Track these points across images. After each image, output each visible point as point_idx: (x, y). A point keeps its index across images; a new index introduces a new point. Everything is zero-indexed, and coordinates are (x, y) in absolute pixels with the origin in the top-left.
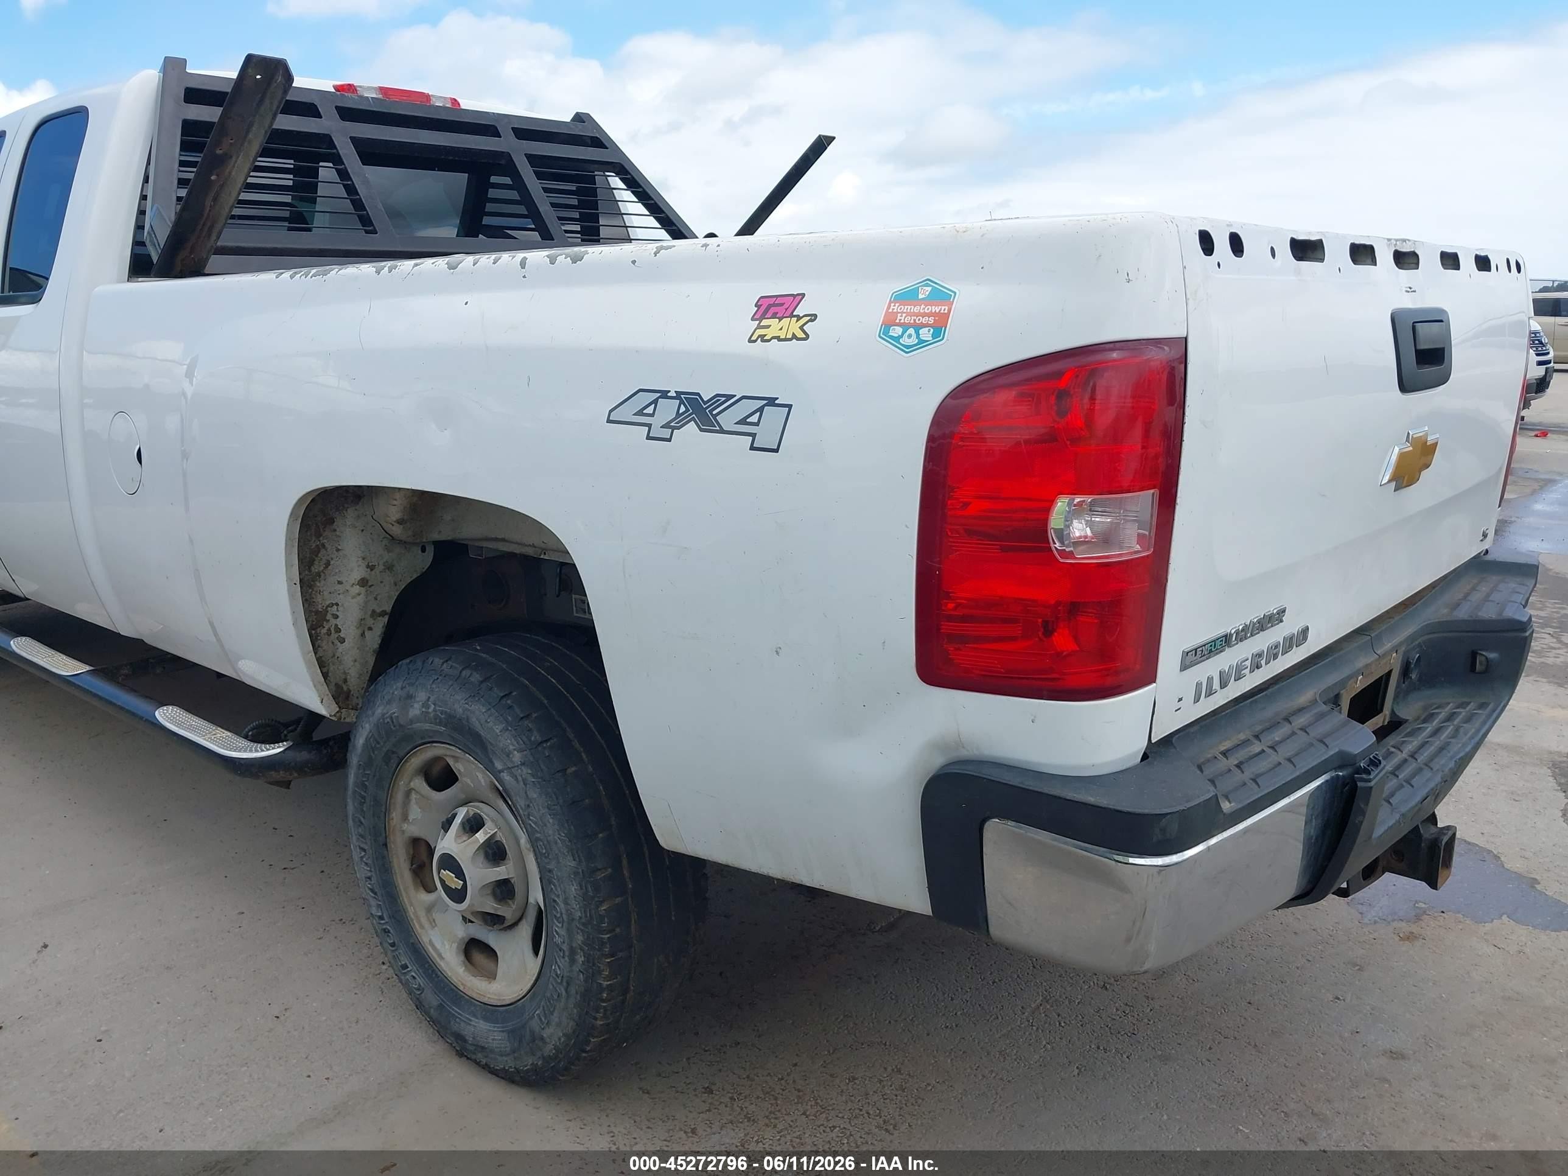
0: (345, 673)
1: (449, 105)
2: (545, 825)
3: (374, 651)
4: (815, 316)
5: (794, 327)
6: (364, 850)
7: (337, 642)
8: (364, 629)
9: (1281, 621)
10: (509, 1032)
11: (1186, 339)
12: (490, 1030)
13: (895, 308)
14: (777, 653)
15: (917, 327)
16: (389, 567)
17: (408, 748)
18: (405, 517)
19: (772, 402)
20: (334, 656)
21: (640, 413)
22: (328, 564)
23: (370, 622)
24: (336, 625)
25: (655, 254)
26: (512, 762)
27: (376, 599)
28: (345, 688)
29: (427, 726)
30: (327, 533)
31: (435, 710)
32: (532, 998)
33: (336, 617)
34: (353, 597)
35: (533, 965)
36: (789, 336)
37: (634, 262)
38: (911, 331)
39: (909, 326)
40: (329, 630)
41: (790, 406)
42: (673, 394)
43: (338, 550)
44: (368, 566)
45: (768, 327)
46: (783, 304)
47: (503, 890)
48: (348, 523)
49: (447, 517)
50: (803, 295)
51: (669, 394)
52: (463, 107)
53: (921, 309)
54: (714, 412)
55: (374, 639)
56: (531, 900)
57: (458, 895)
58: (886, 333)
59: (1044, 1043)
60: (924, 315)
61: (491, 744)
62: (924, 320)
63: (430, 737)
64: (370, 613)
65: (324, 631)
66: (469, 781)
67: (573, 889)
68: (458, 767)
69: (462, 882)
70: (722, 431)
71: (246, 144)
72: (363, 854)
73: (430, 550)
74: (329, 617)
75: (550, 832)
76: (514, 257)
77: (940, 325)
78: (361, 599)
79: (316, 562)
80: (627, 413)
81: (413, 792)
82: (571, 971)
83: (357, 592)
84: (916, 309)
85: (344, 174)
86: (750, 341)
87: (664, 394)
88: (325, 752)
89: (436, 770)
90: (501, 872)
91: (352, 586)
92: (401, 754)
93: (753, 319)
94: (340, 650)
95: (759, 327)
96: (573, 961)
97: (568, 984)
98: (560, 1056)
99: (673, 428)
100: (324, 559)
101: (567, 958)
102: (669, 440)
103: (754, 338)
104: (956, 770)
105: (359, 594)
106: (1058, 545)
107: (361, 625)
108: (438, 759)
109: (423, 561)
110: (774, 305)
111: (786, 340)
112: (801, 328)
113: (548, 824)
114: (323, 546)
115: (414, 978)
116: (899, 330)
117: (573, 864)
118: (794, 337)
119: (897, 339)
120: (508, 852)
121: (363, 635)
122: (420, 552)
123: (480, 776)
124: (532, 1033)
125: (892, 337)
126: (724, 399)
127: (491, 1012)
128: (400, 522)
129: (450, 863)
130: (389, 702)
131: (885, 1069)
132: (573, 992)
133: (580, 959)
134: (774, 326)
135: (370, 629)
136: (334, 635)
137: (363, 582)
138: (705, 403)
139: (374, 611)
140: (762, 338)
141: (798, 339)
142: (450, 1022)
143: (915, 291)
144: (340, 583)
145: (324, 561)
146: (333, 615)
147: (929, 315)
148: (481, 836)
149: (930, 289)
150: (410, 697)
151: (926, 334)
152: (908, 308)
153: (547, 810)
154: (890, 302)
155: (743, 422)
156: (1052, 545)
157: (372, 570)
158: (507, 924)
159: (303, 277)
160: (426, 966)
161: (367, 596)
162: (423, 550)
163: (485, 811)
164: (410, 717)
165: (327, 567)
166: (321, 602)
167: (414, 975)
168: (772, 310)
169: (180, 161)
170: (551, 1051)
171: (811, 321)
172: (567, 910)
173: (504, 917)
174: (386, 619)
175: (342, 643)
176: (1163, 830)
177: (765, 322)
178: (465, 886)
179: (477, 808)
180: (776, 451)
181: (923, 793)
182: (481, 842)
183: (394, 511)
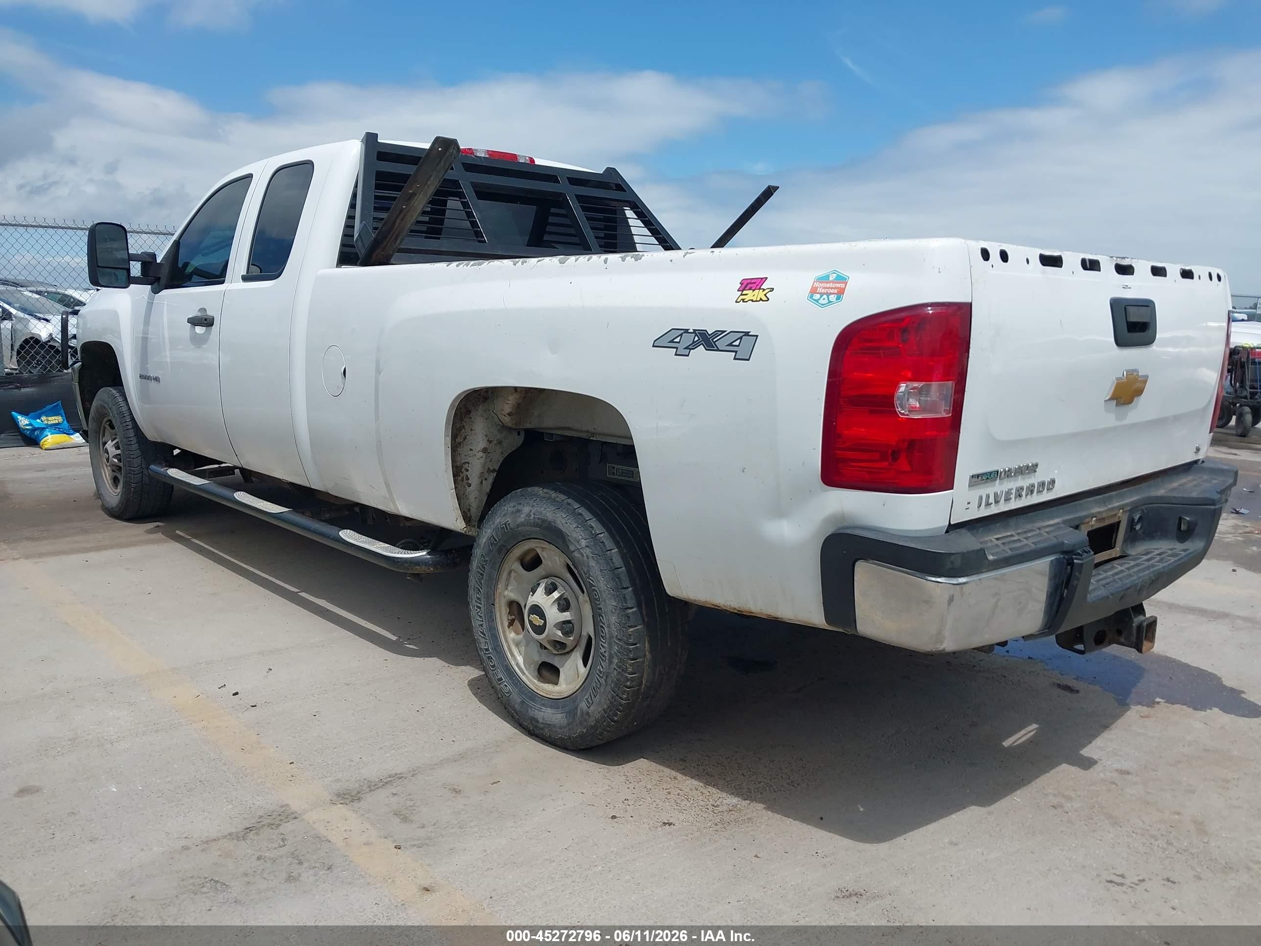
0: (469, 505)
1: (528, 162)
2: (599, 581)
3: (487, 493)
4: (773, 289)
5: (759, 294)
6: (480, 608)
7: (466, 486)
8: (482, 478)
9: (1035, 471)
10: (567, 713)
11: (971, 304)
12: (554, 713)
13: (816, 285)
14: (743, 471)
15: (828, 294)
16: (500, 443)
17: (515, 543)
18: (513, 412)
19: (747, 334)
20: (464, 494)
21: (672, 341)
22: (465, 438)
23: (486, 475)
24: (467, 475)
25: (684, 256)
26: (580, 545)
27: (491, 461)
28: (469, 515)
29: (528, 528)
30: (466, 419)
31: (534, 518)
32: (582, 691)
33: (467, 470)
34: (478, 459)
35: (583, 671)
36: (758, 299)
37: (671, 261)
38: (825, 296)
39: (824, 294)
40: (463, 478)
41: (757, 336)
42: (691, 331)
43: (471, 430)
44: (488, 441)
45: (746, 295)
46: (755, 283)
47: (566, 627)
48: (479, 414)
49: (536, 413)
50: (767, 278)
51: (689, 331)
52: (536, 163)
53: (831, 285)
54: (714, 340)
55: (487, 486)
56: (584, 633)
57: (540, 630)
58: (811, 297)
59: (895, 752)
60: (832, 288)
61: (568, 536)
62: (832, 291)
63: (529, 535)
64: (486, 469)
65: (460, 478)
66: (549, 563)
67: (613, 619)
68: (543, 555)
69: (543, 621)
70: (718, 350)
71: (426, 187)
72: (479, 610)
73: (523, 434)
74: (463, 470)
75: (602, 585)
76: (600, 257)
77: (841, 292)
78: (482, 460)
79: (459, 437)
80: (665, 341)
81: (513, 572)
82: (610, 668)
83: (481, 455)
84: (828, 285)
85: (465, 205)
86: (736, 302)
87: (686, 331)
88: (450, 556)
89: (528, 558)
90: (567, 616)
91: (478, 452)
92: (509, 547)
93: (738, 291)
94: (468, 491)
95: (742, 295)
96: (611, 662)
97: (607, 677)
98: (598, 724)
99: (691, 349)
100: (463, 434)
101: (607, 661)
102: (688, 356)
103: (738, 300)
104: (841, 531)
105: (482, 457)
106: (899, 409)
107: (481, 476)
108: (531, 550)
109: (519, 440)
110: (750, 283)
111: (756, 301)
112: (765, 295)
113: (601, 581)
114: (464, 427)
115: (506, 686)
116: (818, 296)
117: (614, 604)
118: (761, 299)
119: (817, 301)
120: (571, 603)
121: (482, 482)
122: (517, 435)
123: (557, 559)
124: (582, 711)
125: (814, 300)
126: (720, 333)
127: (555, 703)
128: (509, 414)
129: (537, 610)
130: (505, 515)
131: (793, 758)
132: (609, 681)
133: (616, 661)
134: (750, 294)
135: (486, 479)
136: (465, 481)
137: (485, 450)
138: (709, 335)
139: (489, 469)
140: (743, 300)
141: (763, 301)
142: (528, 711)
143: (828, 276)
144: (471, 450)
145: (463, 436)
146: (466, 469)
147: (835, 288)
148: (556, 595)
149: (835, 275)
150: (519, 511)
151: (833, 298)
152: (824, 285)
153: (600, 573)
154: (814, 282)
155: (731, 345)
156: (897, 409)
157: (490, 443)
158: (567, 650)
159: (465, 266)
160: (514, 678)
161: (486, 458)
162: (519, 434)
163: (558, 581)
164: (518, 523)
165: (464, 440)
166: (461, 460)
167: (506, 684)
168: (749, 286)
169: (375, 196)
170: (592, 722)
171: (770, 291)
172: (609, 631)
173: (565, 644)
174: (495, 475)
175: (470, 487)
176: (952, 563)
177: (745, 292)
178: (545, 623)
179: (553, 579)
180: (748, 360)
181: (822, 547)
182: (556, 597)
183: (506, 406)
